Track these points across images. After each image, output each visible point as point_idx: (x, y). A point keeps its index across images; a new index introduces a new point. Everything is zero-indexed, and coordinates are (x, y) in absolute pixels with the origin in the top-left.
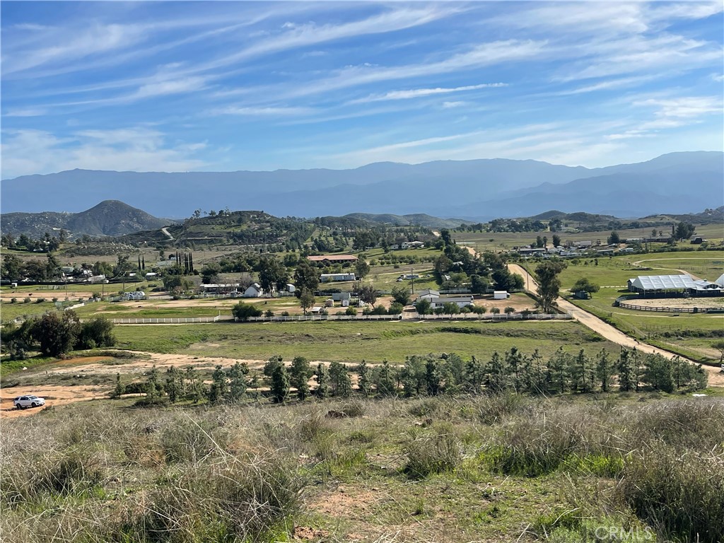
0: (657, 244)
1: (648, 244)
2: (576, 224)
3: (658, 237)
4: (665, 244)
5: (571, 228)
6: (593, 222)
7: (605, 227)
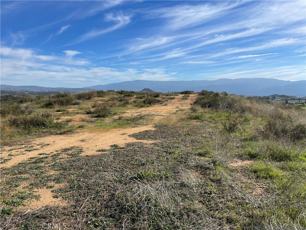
0: (299, 104)
1: (296, 104)
2: (281, 98)
3: (300, 102)
4: (301, 104)
5: (278, 99)
6: (286, 98)
7: (290, 99)
